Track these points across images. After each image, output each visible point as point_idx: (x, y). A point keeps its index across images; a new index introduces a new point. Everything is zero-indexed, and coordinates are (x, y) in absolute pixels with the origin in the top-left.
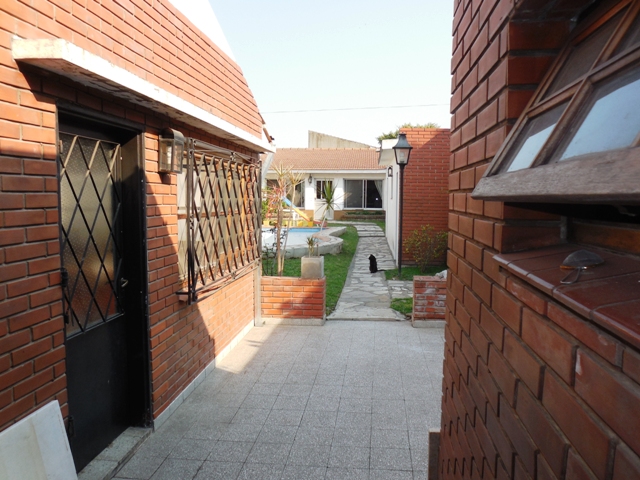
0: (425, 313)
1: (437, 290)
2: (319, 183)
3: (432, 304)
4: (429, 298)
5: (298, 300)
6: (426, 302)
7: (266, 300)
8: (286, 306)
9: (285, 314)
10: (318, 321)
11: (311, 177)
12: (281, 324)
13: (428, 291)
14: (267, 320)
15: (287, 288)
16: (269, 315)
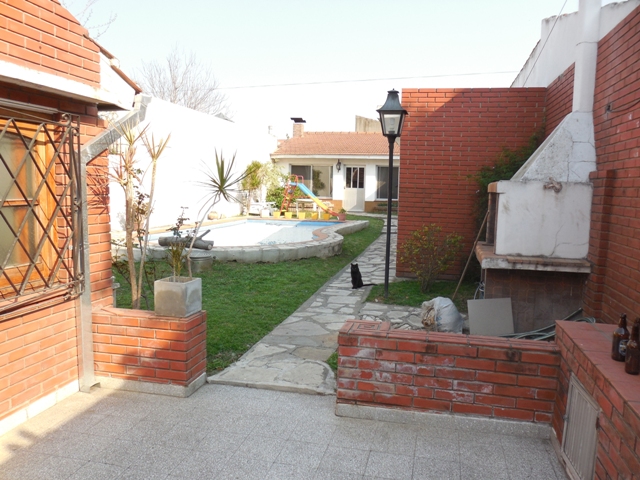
0: (357, 393)
1: (379, 352)
2: (349, 170)
3: (369, 376)
4: (362, 365)
5: (148, 352)
6: (358, 371)
7: (101, 347)
8: (130, 360)
9: (130, 372)
10: (178, 389)
11: (339, 163)
12: (123, 389)
13: (363, 353)
14: (102, 380)
15: (132, 330)
16: (106, 372)
